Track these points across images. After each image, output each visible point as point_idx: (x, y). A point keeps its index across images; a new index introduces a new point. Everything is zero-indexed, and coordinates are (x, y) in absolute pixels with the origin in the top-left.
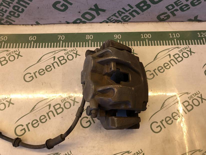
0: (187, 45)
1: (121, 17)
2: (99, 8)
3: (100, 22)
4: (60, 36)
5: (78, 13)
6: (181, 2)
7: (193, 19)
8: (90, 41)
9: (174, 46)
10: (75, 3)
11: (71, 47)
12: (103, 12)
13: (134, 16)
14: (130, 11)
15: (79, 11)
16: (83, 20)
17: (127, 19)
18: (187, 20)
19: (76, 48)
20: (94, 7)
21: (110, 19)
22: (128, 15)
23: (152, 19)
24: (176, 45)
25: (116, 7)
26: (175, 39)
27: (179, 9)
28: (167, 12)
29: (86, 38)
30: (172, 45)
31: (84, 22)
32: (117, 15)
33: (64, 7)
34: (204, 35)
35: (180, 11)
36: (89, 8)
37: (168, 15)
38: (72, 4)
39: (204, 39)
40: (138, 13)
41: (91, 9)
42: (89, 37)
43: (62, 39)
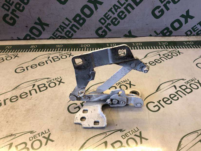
1: (64, 32)
2: (43, 22)
3: (47, 38)
4: (8, 46)
5: (26, 27)
6: (109, 15)
7: (128, 34)
8: (33, 49)
10: (21, 16)
11: (14, 52)
12: (47, 26)
13: (75, 32)
14: (70, 26)
15: (26, 26)
16: (32, 36)
17: (70, 35)
18: (124, 36)
20: (37, 20)
21: (55, 34)
22: (70, 30)
23: (92, 34)
25: (57, 21)
27: (111, 23)
28: (102, 27)
29: (31, 47)
31: (34, 39)
32: (60, 30)
33: (12, 21)
34: (138, 44)
35: (112, 25)
36: (35, 22)
37: (104, 30)
38: (19, 17)
40: (78, 29)
41: (36, 23)
42: (34, 47)
43: (8, 48)
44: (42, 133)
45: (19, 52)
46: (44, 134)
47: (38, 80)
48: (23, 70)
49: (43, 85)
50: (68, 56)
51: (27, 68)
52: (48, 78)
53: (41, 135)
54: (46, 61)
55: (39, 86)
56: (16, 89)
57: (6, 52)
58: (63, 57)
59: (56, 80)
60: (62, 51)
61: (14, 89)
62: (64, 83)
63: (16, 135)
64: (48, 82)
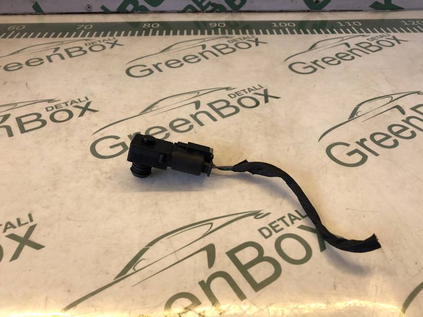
0: (383, 32)
4: (83, 25)
8: (151, 30)
9: (351, 34)
11: (105, 35)
18: (370, 6)
19: (116, 37)
24: (356, 33)
26: (353, 28)
29: (144, 27)
30: (347, 32)
31: (143, 11)
34: (416, 23)
39: (419, 27)
42: (150, 26)
43: (85, 28)
44: (293, 218)
45: (119, 35)
46: (300, 219)
47: (201, 93)
48: (148, 72)
49: (224, 104)
50: (253, 44)
51: (156, 66)
52: (227, 89)
53: (293, 223)
54: (202, 54)
55: (214, 105)
56: (149, 110)
57: (83, 36)
58: (240, 45)
59: (253, 92)
60: (230, 33)
61: (145, 111)
62: (277, 98)
63: (212, 224)
64: (233, 96)
